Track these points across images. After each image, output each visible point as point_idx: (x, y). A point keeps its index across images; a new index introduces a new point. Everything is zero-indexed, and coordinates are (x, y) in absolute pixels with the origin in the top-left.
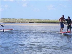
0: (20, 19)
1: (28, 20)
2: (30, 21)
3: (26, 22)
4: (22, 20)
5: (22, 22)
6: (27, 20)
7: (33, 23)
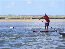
1: (32, 16)
2: (33, 17)
3: (29, 18)
5: (25, 18)
6: (30, 16)
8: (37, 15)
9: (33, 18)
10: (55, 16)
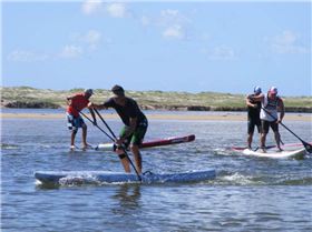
0: (150, 92)
1: (186, 95)
2: (195, 103)
3: (176, 107)
4: (157, 99)
5: (156, 107)
6: (179, 96)
7: (207, 109)
8: (210, 95)
9: (192, 109)
10: (296, 101)
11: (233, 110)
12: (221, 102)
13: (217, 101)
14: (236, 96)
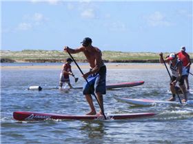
8: (109, 53)
11: (123, 62)
12: (116, 57)
13: (114, 56)
14: (125, 53)
